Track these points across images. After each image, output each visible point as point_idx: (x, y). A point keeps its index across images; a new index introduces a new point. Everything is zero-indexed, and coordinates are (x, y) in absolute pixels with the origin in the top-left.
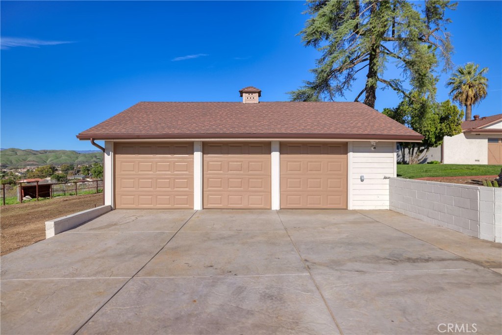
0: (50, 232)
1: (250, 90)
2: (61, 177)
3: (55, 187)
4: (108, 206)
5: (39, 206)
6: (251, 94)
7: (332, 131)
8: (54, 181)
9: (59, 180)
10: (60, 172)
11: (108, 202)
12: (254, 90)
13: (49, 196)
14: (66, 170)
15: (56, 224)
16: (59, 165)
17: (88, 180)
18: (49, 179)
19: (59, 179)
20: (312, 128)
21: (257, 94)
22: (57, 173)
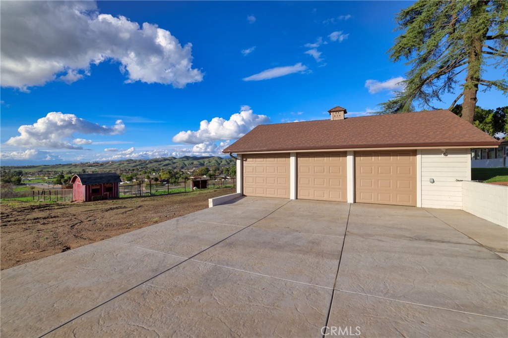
0: (211, 205)
1: (337, 109)
2: (212, 175)
3: (209, 182)
4: (239, 194)
5: (202, 193)
6: (337, 113)
7: (400, 141)
8: (208, 178)
9: (211, 178)
10: (211, 172)
11: (239, 191)
12: (341, 109)
13: (206, 188)
14: (215, 171)
15: (213, 200)
16: (211, 167)
17: (228, 177)
18: (205, 176)
19: (210, 176)
20: (382, 140)
21: (343, 112)
22: (210, 172)
